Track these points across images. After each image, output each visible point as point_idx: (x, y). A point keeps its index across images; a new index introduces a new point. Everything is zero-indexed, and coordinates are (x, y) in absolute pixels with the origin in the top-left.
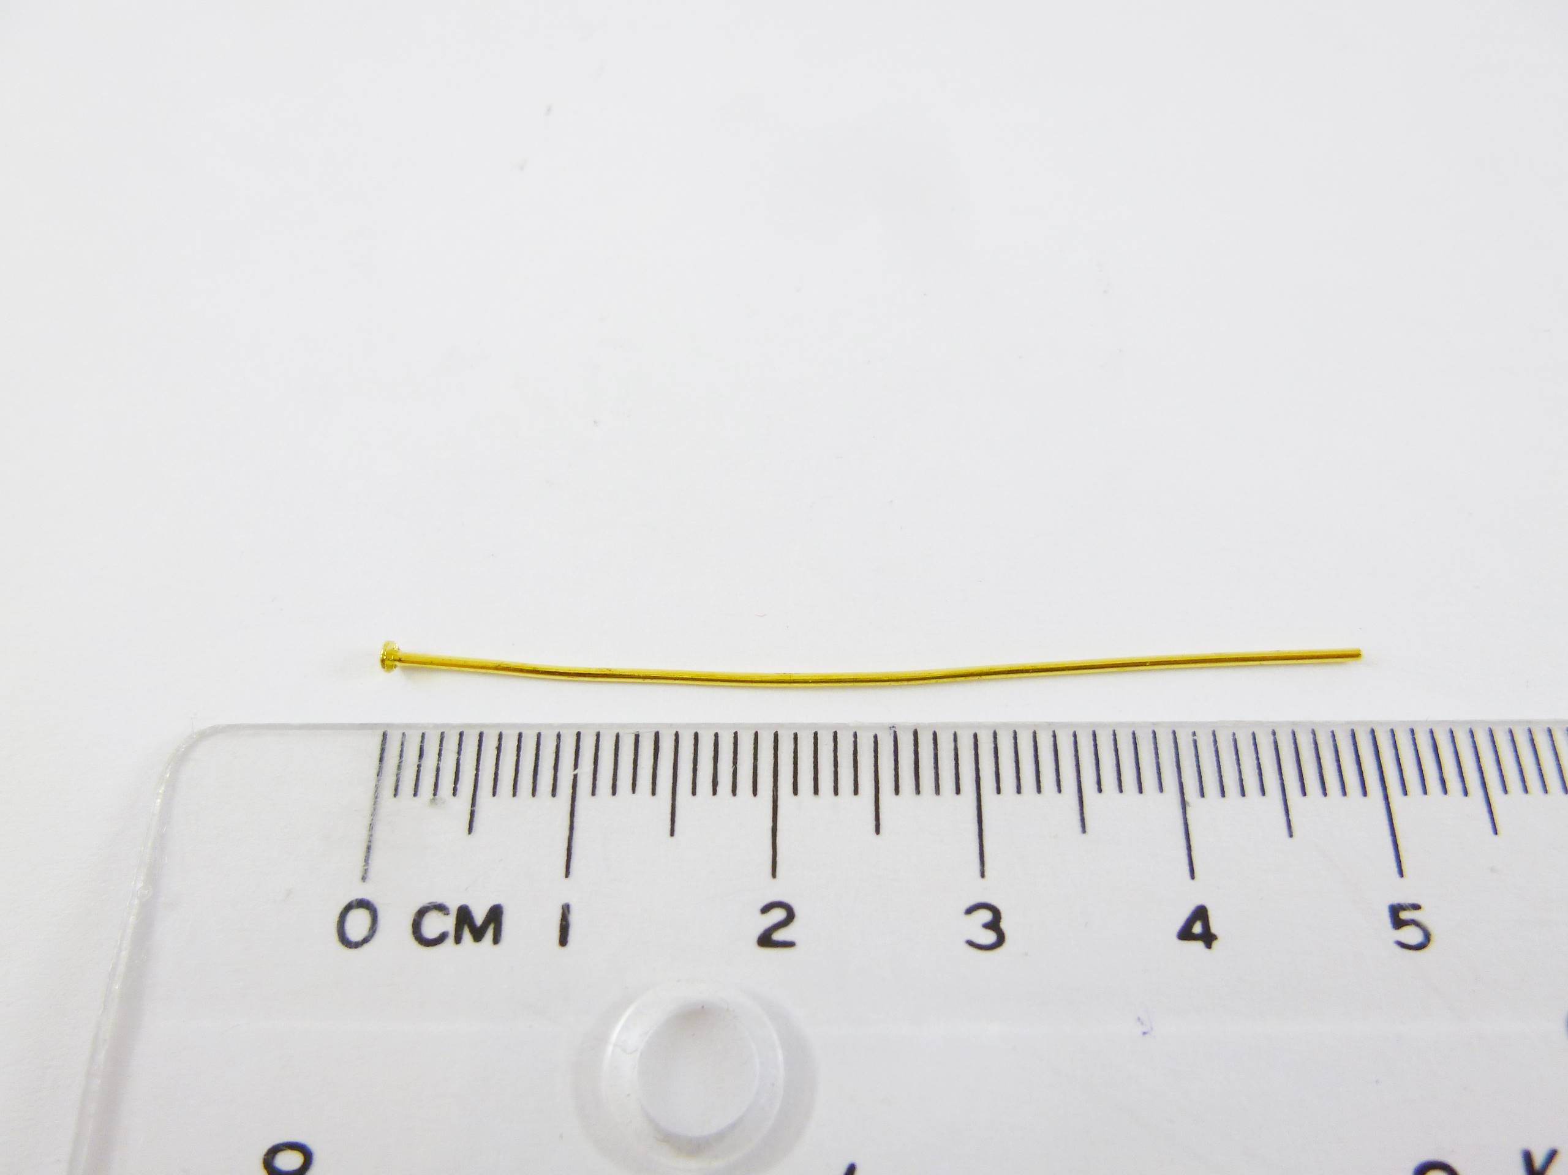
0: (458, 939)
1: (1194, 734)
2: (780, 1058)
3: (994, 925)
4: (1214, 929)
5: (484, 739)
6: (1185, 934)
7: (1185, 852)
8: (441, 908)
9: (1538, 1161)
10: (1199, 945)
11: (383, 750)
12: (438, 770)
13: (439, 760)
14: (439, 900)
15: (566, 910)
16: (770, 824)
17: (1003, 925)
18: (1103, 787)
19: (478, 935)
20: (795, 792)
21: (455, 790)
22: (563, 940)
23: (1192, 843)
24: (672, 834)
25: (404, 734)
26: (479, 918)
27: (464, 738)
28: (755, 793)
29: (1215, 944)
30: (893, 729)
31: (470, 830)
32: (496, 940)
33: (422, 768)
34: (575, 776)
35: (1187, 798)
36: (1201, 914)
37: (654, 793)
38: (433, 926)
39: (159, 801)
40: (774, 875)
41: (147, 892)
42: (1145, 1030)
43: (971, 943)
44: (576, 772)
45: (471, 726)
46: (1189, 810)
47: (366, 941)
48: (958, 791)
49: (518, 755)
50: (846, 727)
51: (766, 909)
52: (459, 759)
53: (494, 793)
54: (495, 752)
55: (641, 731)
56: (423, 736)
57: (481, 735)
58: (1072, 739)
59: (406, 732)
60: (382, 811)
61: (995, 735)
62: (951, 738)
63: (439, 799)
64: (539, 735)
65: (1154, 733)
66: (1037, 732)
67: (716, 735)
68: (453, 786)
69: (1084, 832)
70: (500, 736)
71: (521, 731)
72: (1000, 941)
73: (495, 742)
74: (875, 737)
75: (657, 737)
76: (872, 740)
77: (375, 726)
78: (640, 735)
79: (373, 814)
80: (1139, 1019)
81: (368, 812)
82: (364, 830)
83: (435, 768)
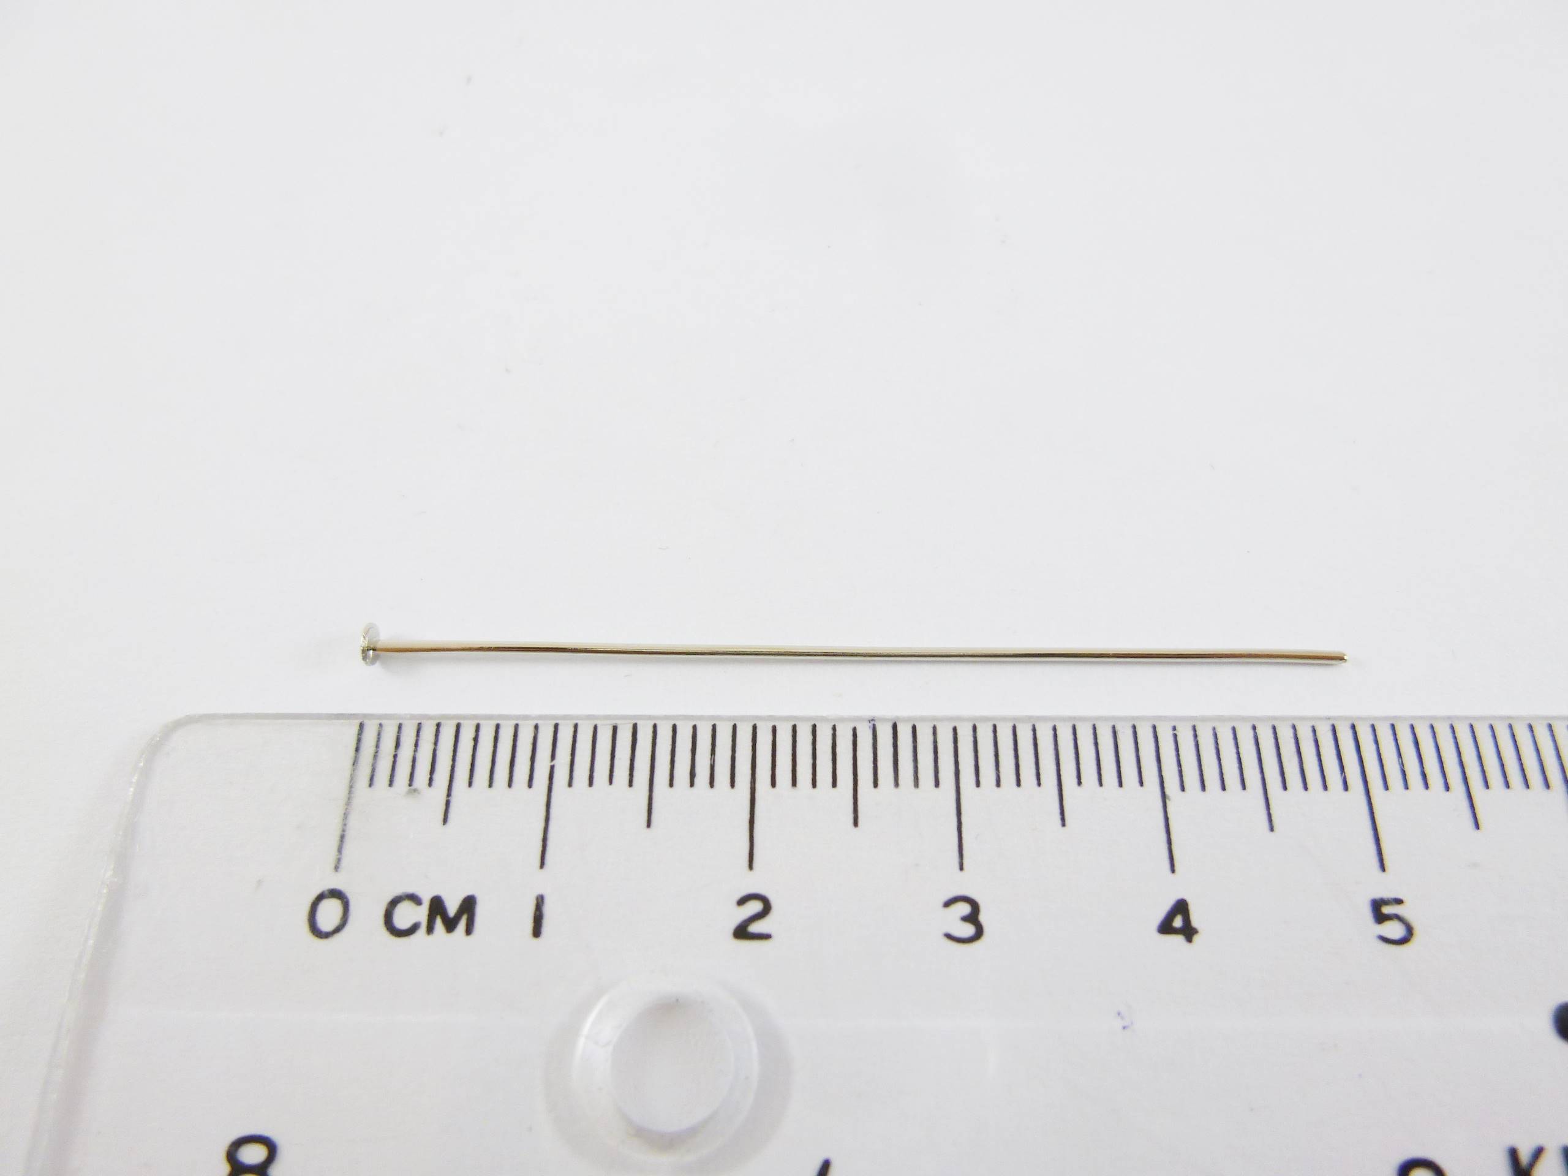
0: (430, 929)
1: (1174, 728)
2: (755, 1050)
3: (972, 918)
4: (1195, 922)
5: (461, 730)
6: (1166, 928)
7: (1165, 846)
8: (415, 899)
9: (1525, 1157)
10: (1179, 939)
11: (359, 741)
12: (414, 760)
13: (415, 751)
14: (412, 890)
15: (540, 902)
16: (747, 816)
17: (983, 918)
18: (1083, 780)
19: (450, 925)
20: (773, 785)
21: (431, 780)
22: (537, 932)
23: (1173, 836)
24: (649, 825)
25: (381, 725)
26: (452, 909)
27: (441, 729)
28: (733, 785)
29: (1196, 938)
30: (872, 723)
31: (445, 821)
32: (469, 931)
33: (398, 759)
34: (552, 768)
35: (1168, 791)
36: (1181, 907)
37: (631, 784)
38: (405, 916)
39: (132, 789)
40: (751, 867)
41: (116, 880)
42: (1126, 1024)
43: (949, 936)
44: (552, 764)
45: (448, 717)
46: (1169, 804)
47: (338, 930)
48: (937, 784)
49: (495, 747)
50: (824, 719)
51: (742, 901)
52: (435, 751)
53: (470, 784)
54: (472, 743)
55: (618, 722)
56: (400, 727)
57: (458, 726)
58: (1051, 733)
59: (383, 722)
60: (357, 801)
61: (975, 728)
62: (931, 731)
63: (415, 790)
64: (516, 727)
65: (1134, 727)
66: (1017, 725)
67: (695, 728)
68: (429, 776)
69: (1063, 825)
70: (478, 727)
71: (499, 722)
72: (979, 934)
73: (472, 733)
74: (854, 730)
75: (634, 728)
76: (851, 733)
77: (351, 716)
78: (618, 726)
79: (348, 804)
80: (1119, 1014)
81: (343, 802)
82: (338, 820)
83: (411, 759)
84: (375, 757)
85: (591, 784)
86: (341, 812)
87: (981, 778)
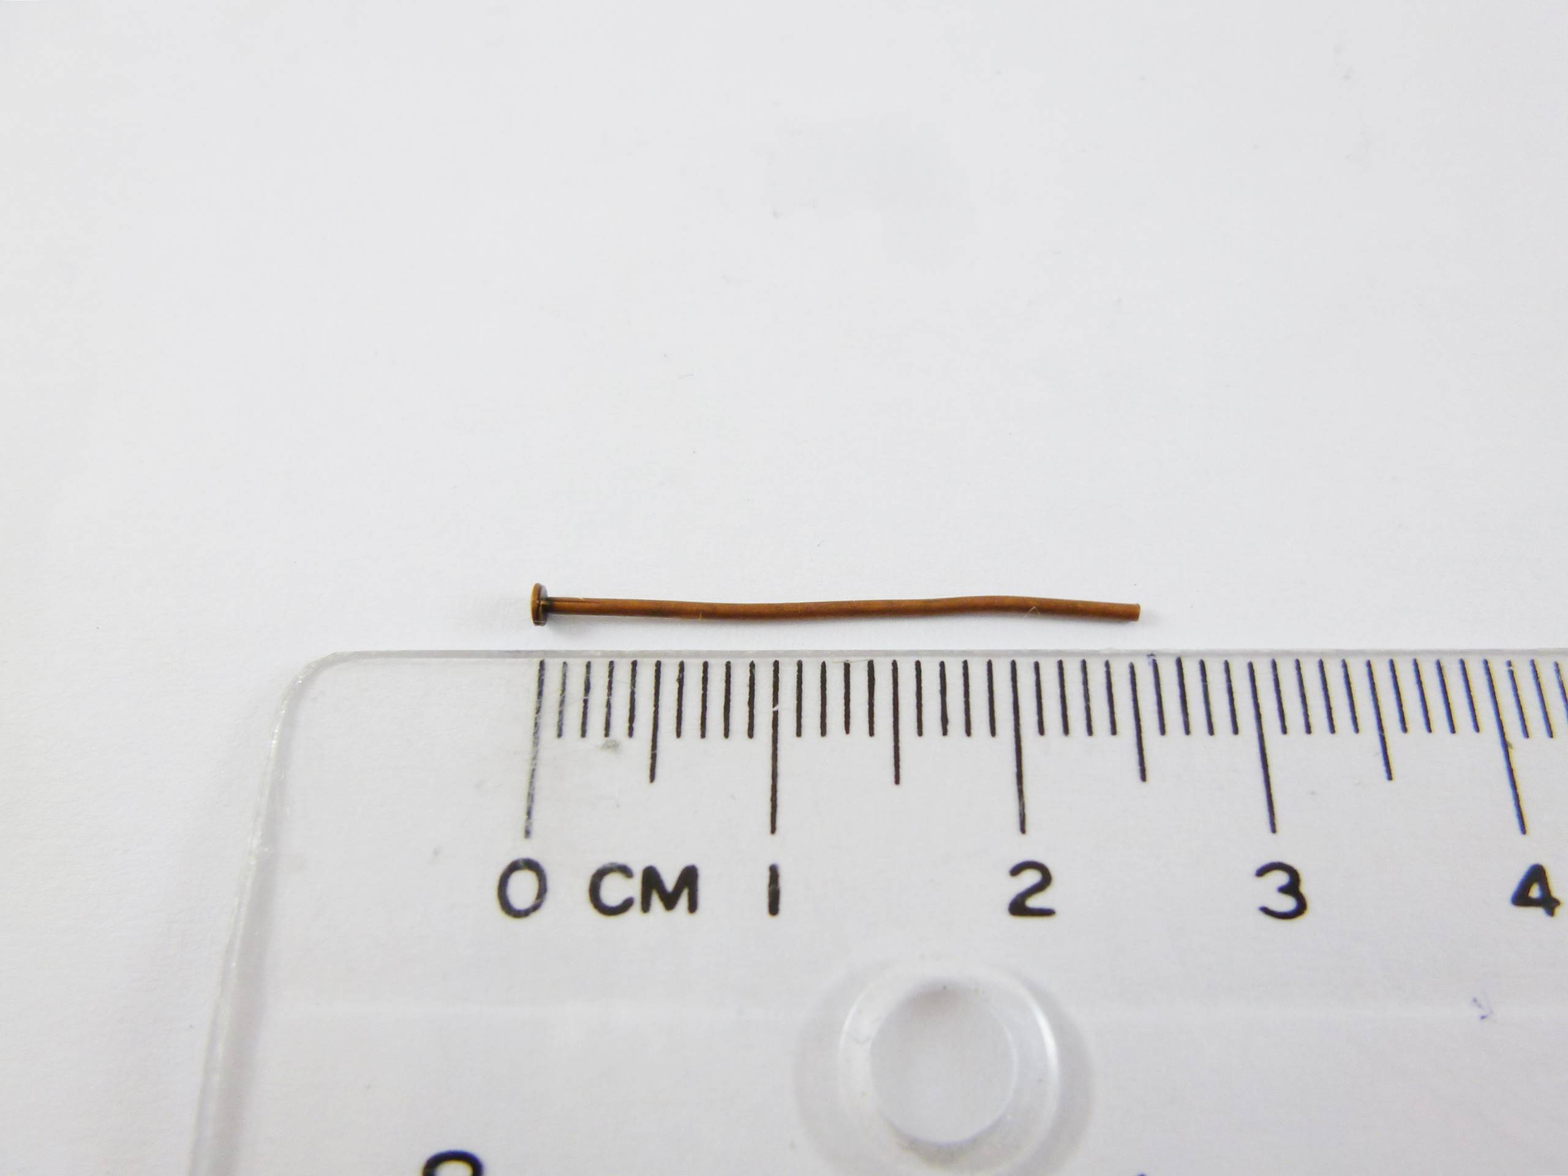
0: (646, 907)
1: (1509, 664)
2: (1052, 1048)
3: (1292, 888)
4: (1556, 892)
5: (662, 669)
6: (1521, 898)
7: (1511, 802)
8: (625, 871)
10: (1539, 912)
11: (541, 682)
12: (609, 705)
13: (610, 694)
14: (621, 860)
15: (774, 872)
16: (1013, 769)
17: (1305, 888)
18: (1408, 726)
19: (670, 902)
20: (1042, 731)
21: (631, 729)
22: (774, 908)
23: (1519, 789)
24: (897, 781)
25: (565, 663)
26: (670, 883)
27: (638, 669)
28: (993, 732)
29: (1558, 911)
30: (1152, 658)
31: (652, 777)
32: (693, 907)
33: (589, 705)
34: (776, 714)
35: (1509, 738)
36: (1537, 874)
37: (871, 733)
38: (614, 890)
39: (274, 742)
40: (1023, 830)
41: (266, 850)
42: (1483, 1014)
43: (1266, 911)
44: (775, 709)
45: (645, 654)
46: (1512, 753)
47: (535, 908)
48: (1236, 731)
49: (705, 689)
50: (1096, 654)
51: (1016, 871)
52: (633, 694)
53: (679, 734)
54: (676, 685)
55: (851, 659)
56: (588, 666)
57: (658, 665)
58: (1365, 670)
59: (567, 660)
60: (544, 754)
61: (1274, 665)
62: (1222, 667)
63: (613, 741)
64: (728, 666)
65: (1462, 663)
66: (1324, 661)
67: (942, 665)
68: (628, 725)
69: (1390, 777)
70: (682, 666)
71: (707, 660)
72: (1301, 908)
73: (675, 674)
74: (1132, 668)
75: (871, 666)
76: (1127, 671)
77: (528, 654)
78: (851, 664)
79: (534, 758)
80: (1475, 1000)
81: (528, 756)
82: (525, 778)
83: (605, 703)
84: (562, 702)
85: (823, 732)
86: (527, 768)
87: (1288, 723)
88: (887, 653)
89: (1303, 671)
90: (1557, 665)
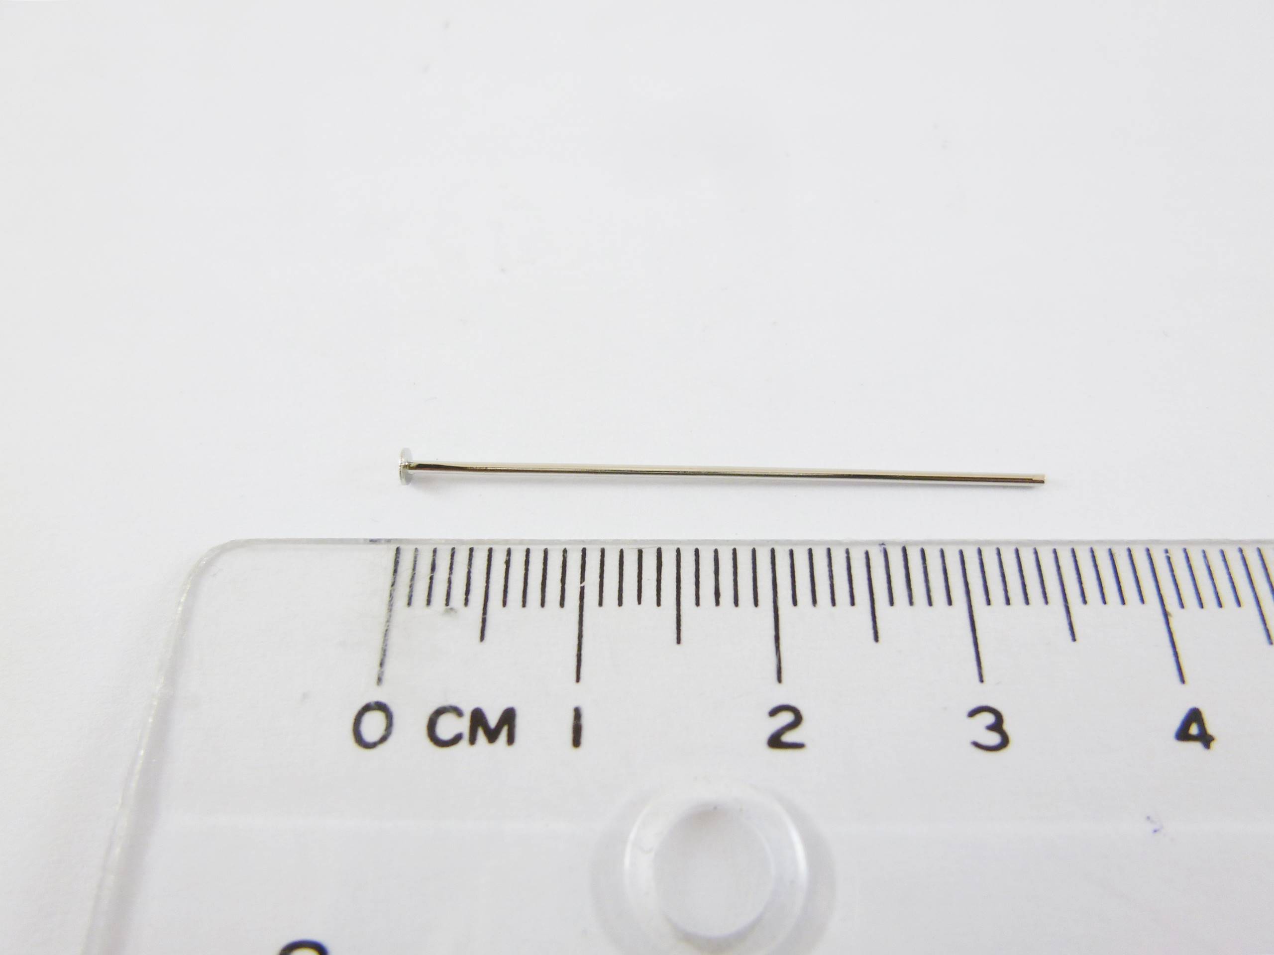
0: (473, 740)
1: (1167, 551)
2: (802, 855)
3: (997, 726)
4: (1211, 730)
5: (493, 554)
6: (1183, 735)
7: (1172, 659)
8: (458, 712)
10: (1197, 746)
11: (397, 563)
12: (450, 582)
13: (451, 573)
14: (454, 703)
15: (578, 713)
16: (772, 633)
17: (1007, 727)
18: (1087, 599)
19: (492, 736)
20: (795, 603)
21: (466, 600)
22: (576, 742)
23: (1178, 650)
24: (679, 641)
25: (416, 550)
26: (493, 722)
27: (474, 553)
28: (756, 604)
29: (1213, 744)
30: (883, 546)
31: (482, 638)
32: (511, 740)
33: (434, 581)
34: (582, 589)
35: (1169, 608)
36: (1195, 716)
37: (659, 603)
38: (447, 727)
39: (180, 608)
40: (779, 680)
41: (165, 692)
42: (1156, 828)
43: (977, 745)
44: (582, 585)
45: (480, 542)
46: (1172, 621)
47: (383, 739)
48: (950, 602)
49: (527, 570)
50: (839, 543)
51: (774, 712)
52: (469, 573)
53: (504, 604)
54: (504, 566)
55: (643, 547)
56: (435, 551)
57: (490, 551)
58: (1052, 556)
59: (419, 547)
60: (397, 619)
61: (980, 552)
62: (938, 554)
63: (452, 609)
64: (546, 551)
65: (1129, 551)
66: (1019, 549)
67: (716, 551)
68: (465, 597)
69: (1074, 639)
70: (509, 552)
71: (529, 547)
72: (1005, 741)
73: (504, 557)
74: (867, 553)
75: (659, 552)
76: (863, 556)
77: (389, 541)
78: (643, 550)
79: (388, 621)
80: (1148, 818)
81: (383, 620)
82: (379, 637)
83: (447, 580)
84: (413, 578)
85: (620, 603)
86: (382, 629)
87: (991, 597)
88: (672, 542)
89: (1003, 557)
90: (1204, 552)
